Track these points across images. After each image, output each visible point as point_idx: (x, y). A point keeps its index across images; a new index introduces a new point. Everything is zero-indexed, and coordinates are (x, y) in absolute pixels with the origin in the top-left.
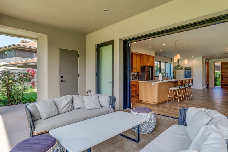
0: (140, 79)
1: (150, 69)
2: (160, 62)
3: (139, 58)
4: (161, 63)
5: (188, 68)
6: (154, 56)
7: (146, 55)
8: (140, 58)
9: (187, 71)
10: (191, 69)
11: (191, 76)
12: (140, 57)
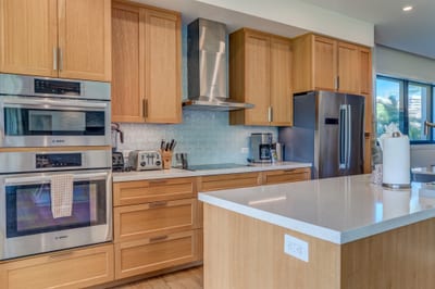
0: (295, 161)
1: (344, 107)
2: (406, 83)
3: (280, 56)
4: (411, 88)
6: (369, 48)
7: (316, 34)
8: (288, 54)
12: (292, 49)
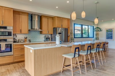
5: (110, 31)
6: (69, 19)
7: (57, 17)
9: (109, 32)
10: (112, 31)
11: (112, 38)
